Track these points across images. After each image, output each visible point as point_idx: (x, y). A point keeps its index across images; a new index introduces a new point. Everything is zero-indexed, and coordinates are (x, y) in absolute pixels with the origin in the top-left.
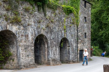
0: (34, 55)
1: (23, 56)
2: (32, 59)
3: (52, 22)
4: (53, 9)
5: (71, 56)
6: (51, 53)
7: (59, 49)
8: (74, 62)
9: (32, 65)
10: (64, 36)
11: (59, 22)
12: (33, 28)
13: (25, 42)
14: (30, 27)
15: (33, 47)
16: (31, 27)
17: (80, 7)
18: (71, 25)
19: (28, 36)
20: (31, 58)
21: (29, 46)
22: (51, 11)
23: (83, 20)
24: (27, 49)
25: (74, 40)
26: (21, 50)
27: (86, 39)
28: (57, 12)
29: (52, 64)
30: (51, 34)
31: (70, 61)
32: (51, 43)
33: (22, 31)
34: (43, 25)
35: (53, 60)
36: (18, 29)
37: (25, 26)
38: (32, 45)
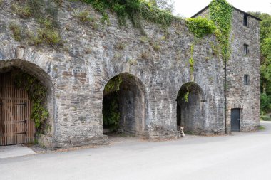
0: (100, 117)
1: (66, 120)
2: (95, 127)
3: (156, 49)
4: (161, 23)
5: (207, 120)
6: (153, 114)
7: (174, 106)
8: (215, 133)
9: (93, 139)
10: (190, 78)
11: (176, 51)
12: (100, 58)
13: (74, 88)
14: (91, 57)
15: (99, 99)
16: (96, 57)
17: (232, 25)
18: (208, 58)
19: (84, 75)
20: (92, 125)
21: (86, 98)
22: (155, 26)
23: (240, 49)
24: (80, 104)
25: (216, 89)
26: (60, 106)
27: (248, 88)
28: (171, 30)
29: (153, 137)
30: (154, 74)
31: (206, 132)
32: (151, 93)
33: (68, 65)
34: (131, 54)
35: (157, 129)
36: (56, 60)
37: (77, 55)
38: (96, 95)
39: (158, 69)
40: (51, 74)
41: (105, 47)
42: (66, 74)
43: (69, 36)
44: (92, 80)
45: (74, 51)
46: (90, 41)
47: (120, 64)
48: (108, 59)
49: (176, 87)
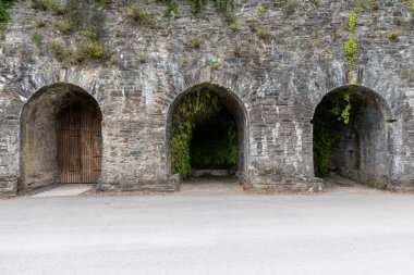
0: (162, 152)
2: (154, 166)
6: (259, 147)
9: (150, 182)
12: (162, 67)
13: (125, 112)
14: (149, 66)
15: (161, 126)
16: (156, 66)
19: (138, 93)
21: (141, 125)
24: (133, 134)
26: (106, 137)
33: (117, 82)
34: (214, 53)
35: (265, 173)
36: (102, 77)
37: (130, 67)
38: (156, 120)
39: (269, 70)
40: (96, 97)
41: (170, 50)
42: (115, 94)
43: (119, 44)
44: (149, 98)
45: (126, 62)
46: (149, 45)
47: (194, 71)
48: (175, 66)
49: (311, 97)
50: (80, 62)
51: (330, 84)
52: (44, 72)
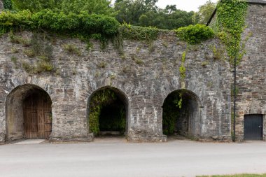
0: (84, 121)
2: (80, 128)
6: (135, 119)
12: (84, 77)
14: (77, 76)
15: (84, 108)
16: (81, 77)
19: (72, 90)
20: (78, 127)
24: (69, 112)
30: (136, 84)
32: (134, 101)
33: (60, 84)
34: (112, 70)
36: (51, 81)
37: (67, 76)
38: (81, 105)
39: (141, 80)
40: (48, 92)
41: (89, 68)
42: (58, 91)
43: (61, 64)
44: (78, 93)
45: (64, 74)
46: (77, 65)
47: (102, 80)
48: (91, 76)
49: (162, 94)
50: (39, 73)
51: (172, 88)
52: (18, 78)
